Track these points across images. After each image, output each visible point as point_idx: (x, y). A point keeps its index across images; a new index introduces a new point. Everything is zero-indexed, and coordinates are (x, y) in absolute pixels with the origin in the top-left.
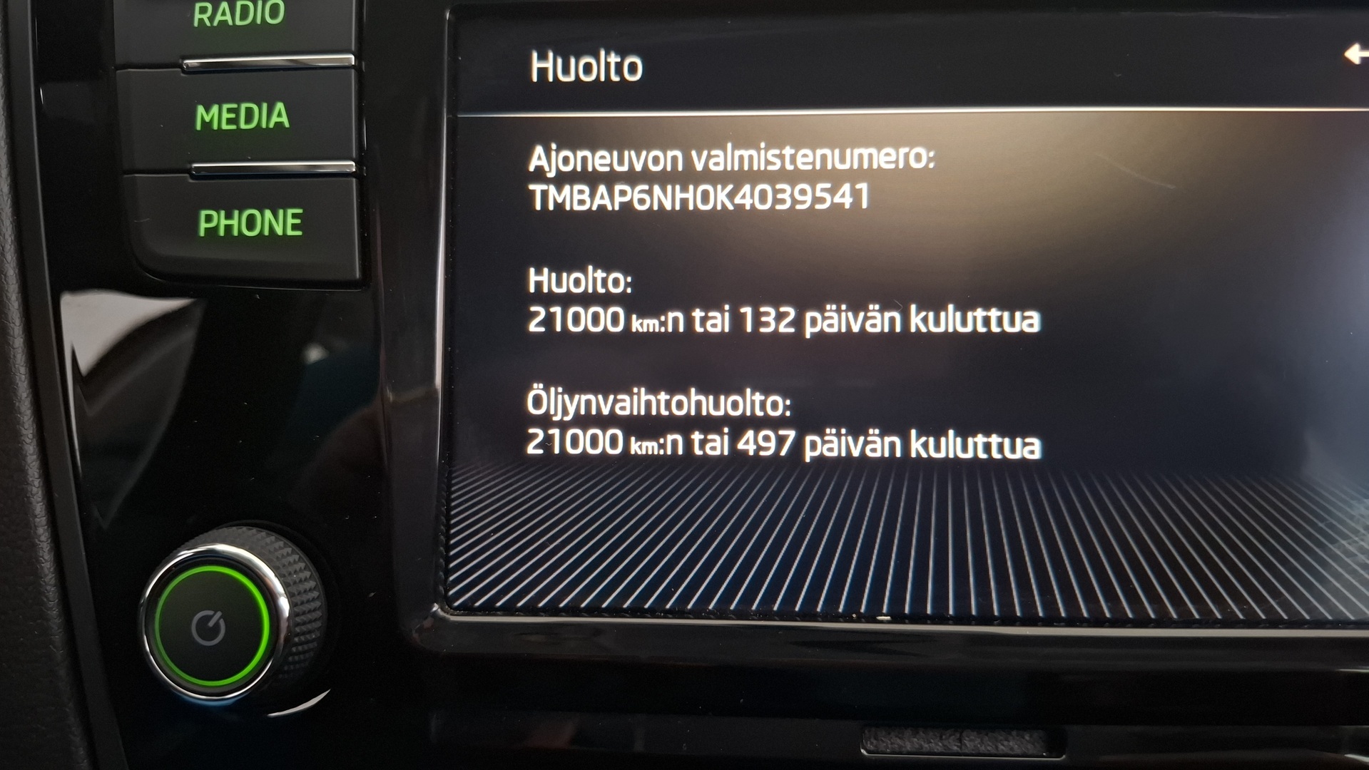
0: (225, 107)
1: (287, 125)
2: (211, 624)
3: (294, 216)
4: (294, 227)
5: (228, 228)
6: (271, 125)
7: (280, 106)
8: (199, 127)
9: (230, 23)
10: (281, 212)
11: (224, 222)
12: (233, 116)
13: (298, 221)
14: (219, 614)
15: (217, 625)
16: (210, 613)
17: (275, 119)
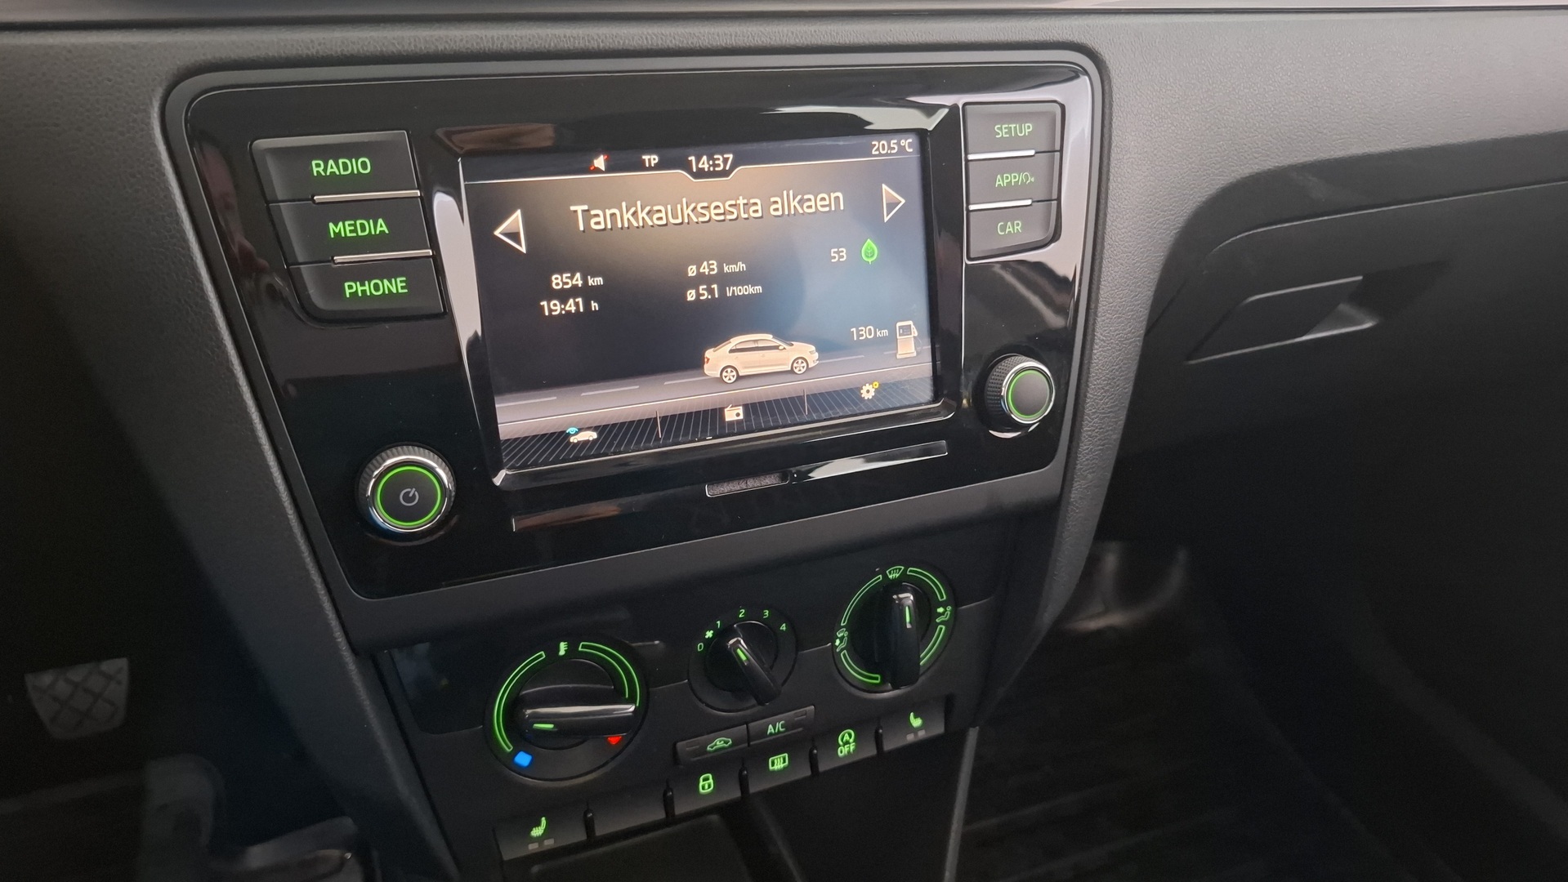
0: (347, 223)
1: (387, 232)
2: (411, 495)
3: (401, 282)
4: (402, 288)
5: (364, 292)
6: (378, 232)
7: (380, 221)
8: (332, 236)
9: (338, 173)
10: (393, 280)
11: (360, 289)
12: (352, 228)
13: (404, 284)
14: (414, 489)
15: (414, 495)
16: (409, 490)
17: (379, 229)
